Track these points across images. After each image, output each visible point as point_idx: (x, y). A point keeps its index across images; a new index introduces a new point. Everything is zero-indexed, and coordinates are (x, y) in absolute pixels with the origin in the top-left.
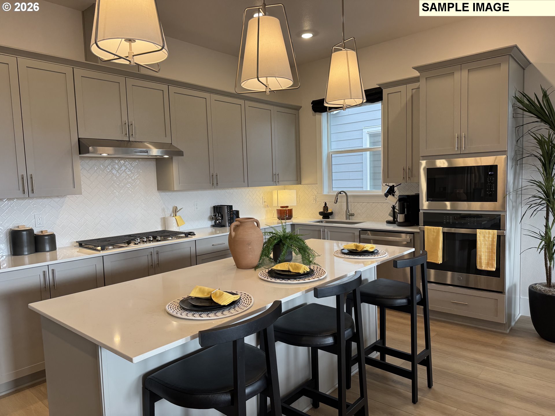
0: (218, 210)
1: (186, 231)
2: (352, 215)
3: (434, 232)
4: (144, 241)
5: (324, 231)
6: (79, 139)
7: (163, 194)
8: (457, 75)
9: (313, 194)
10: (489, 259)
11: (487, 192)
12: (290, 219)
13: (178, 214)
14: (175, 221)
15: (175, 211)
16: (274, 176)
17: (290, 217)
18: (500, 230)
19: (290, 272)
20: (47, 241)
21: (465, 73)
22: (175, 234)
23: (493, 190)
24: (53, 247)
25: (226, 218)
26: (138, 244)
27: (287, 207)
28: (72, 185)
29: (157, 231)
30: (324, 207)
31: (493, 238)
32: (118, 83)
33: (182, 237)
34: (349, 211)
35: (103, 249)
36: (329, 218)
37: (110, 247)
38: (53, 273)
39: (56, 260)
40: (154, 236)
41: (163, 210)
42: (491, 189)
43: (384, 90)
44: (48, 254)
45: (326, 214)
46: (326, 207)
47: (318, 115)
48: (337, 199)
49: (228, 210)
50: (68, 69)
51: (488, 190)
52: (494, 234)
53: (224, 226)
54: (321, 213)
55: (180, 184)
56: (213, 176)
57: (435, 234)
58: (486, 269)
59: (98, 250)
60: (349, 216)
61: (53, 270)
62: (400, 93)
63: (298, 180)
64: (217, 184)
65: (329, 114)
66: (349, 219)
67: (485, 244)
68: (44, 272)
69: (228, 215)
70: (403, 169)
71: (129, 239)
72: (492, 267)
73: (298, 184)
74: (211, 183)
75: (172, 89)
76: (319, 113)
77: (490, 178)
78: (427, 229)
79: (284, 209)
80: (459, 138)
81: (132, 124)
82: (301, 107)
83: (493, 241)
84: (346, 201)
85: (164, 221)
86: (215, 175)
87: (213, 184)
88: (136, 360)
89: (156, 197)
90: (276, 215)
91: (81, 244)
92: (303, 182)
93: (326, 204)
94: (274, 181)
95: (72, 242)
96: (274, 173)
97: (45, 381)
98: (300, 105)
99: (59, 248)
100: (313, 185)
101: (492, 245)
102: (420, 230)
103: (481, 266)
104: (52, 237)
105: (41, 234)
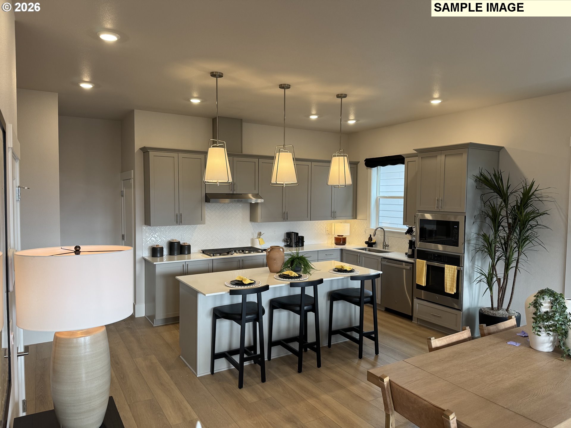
0: (289, 235)
1: (262, 249)
2: (387, 246)
3: (421, 263)
4: (240, 253)
5: (360, 256)
6: (206, 193)
7: (253, 223)
8: (439, 157)
9: (364, 227)
10: (451, 286)
11: (453, 240)
12: (344, 245)
13: (261, 237)
14: (258, 241)
15: (260, 234)
16: (333, 213)
17: (344, 243)
18: (460, 267)
20: (186, 249)
21: (443, 157)
22: (256, 250)
23: (457, 238)
24: (189, 253)
25: (294, 241)
26: (233, 254)
27: (343, 236)
28: (201, 219)
29: (247, 247)
30: (369, 238)
31: (454, 271)
33: (260, 252)
34: (385, 243)
35: (213, 256)
36: (372, 247)
37: (218, 255)
38: (187, 266)
39: (190, 259)
40: (243, 250)
41: (253, 234)
44: (186, 255)
45: (370, 243)
46: (370, 239)
47: (369, 169)
48: (375, 233)
49: (295, 236)
50: (202, 156)
52: (455, 269)
53: (292, 247)
54: (366, 243)
55: (262, 219)
56: (284, 213)
57: (422, 265)
58: (449, 292)
59: (211, 256)
60: (385, 247)
61: (187, 264)
63: (355, 216)
64: (287, 218)
65: (378, 168)
66: (385, 249)
67: (449, 275)
68: (183, 265)
69: (295, 239)
70: (415, 216)
71: (228, 251)
72: (453, 291)
73: (353, 219)
74: (283, 218)
76: (370, 168)
77: (455, 230)
78: (418, 261)
79: (340, 237)
81: (235, 184)
82: (359, 162)
83: (454, 274)
84: (383, 235)
85: (253, 241)
86: (286, 213)
87: (284, 218)
88: (207, 295)
89: (249, 224)
90: (334, 241)
91: (204, 252)
92: (358, 218)
93: (371, 236)
94: (332, 216)
95: (199, 250)
96: (333, 211)
97: (179, 323)
99: (193, 253)
100: (365, 220)
101: (454, 276)
103: (447, 290)
104: (189, 246)
105: (183, 244)
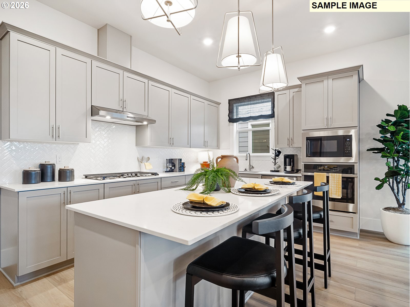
0: (171, 162)
2: (253, 168)
6: (92, 106)
8: (325, 82)
10: (337, 191)
11: (346, 151)
14: (145, 166)
16: (205, 143)
18: (354, 174)
19: (255, 189)
21: (330, 81)
23: (350, 150)
31: (339, 178)
32: (119, 74)
38: (70, 193)
40: (136, 174)
42: (348, 150)
43: (275, 93)
49: (179, 162)
50: (88, 60)
51: (346, 150)
53: (175, 172)
55: (151, 142)
56: (170, 139)
60: (251, 168)
61: (70, 191)
62: (285, 94)
63: (218, 147)
64: (173, 144)
66: (251, 170)
69: (179, 165)
70: (288, 139)
71: (119, 175)
73: (217, 149)
75: (151, 83)
77: (348, 143)
80: (327, 119)
81: (125, 100)
86: (172, 138)
87: (170, 144)
91: (87, 176)
92: (220, 148)
94: (205, 146)
96: (205, 141)
98: (220, 102)
100: (227, 150)
101: (339, 183)
102: (302, 175)
103: (332, 196)
